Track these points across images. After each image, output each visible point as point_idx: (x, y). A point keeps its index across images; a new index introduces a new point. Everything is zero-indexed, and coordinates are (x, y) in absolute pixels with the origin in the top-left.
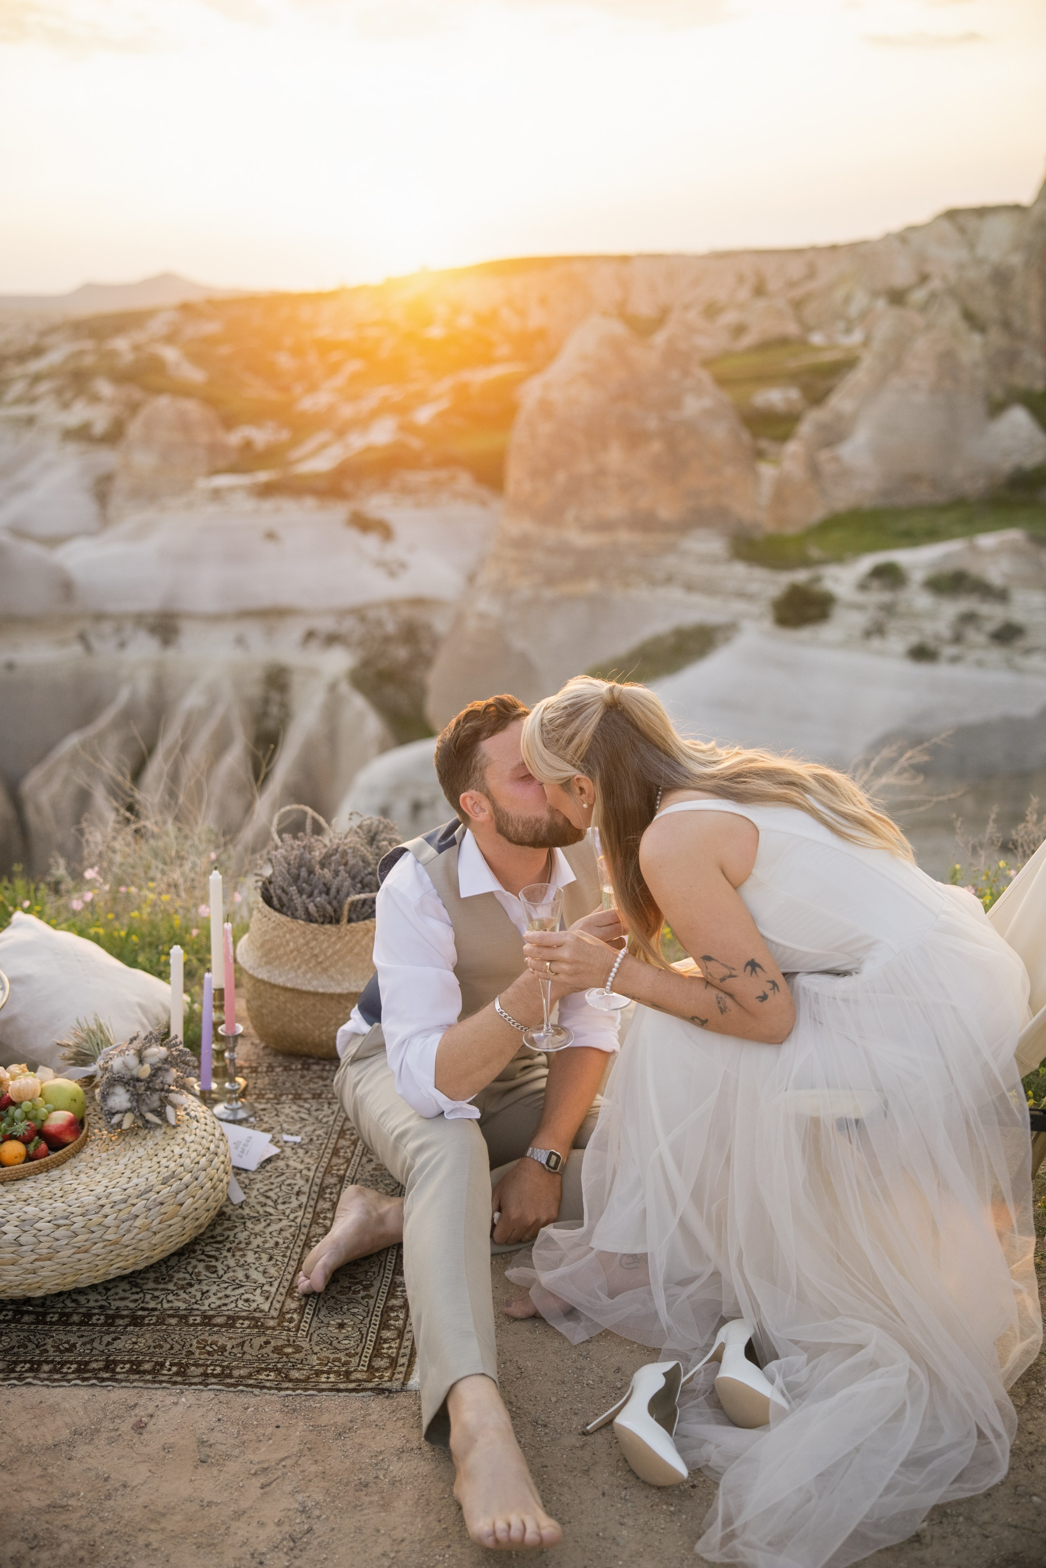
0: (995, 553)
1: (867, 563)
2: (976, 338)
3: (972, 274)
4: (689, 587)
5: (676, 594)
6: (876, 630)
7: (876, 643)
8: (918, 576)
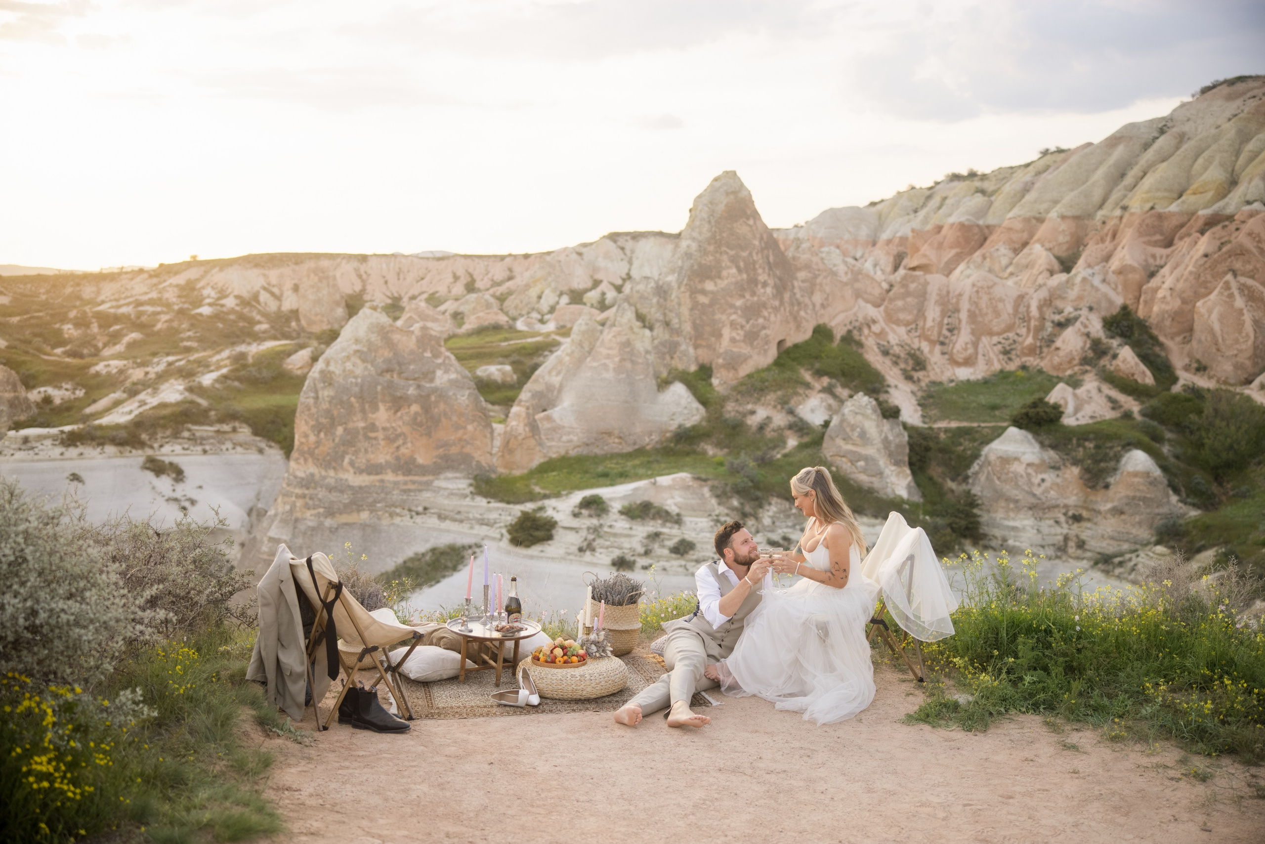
0: (670, 488)
1: (578, 497)
2: (647, 332)
3: (641, 287)
4: (441, 517)
5: (433, 521)
6: (587, 548)
7: (588, 556)
8: (616, 506)
